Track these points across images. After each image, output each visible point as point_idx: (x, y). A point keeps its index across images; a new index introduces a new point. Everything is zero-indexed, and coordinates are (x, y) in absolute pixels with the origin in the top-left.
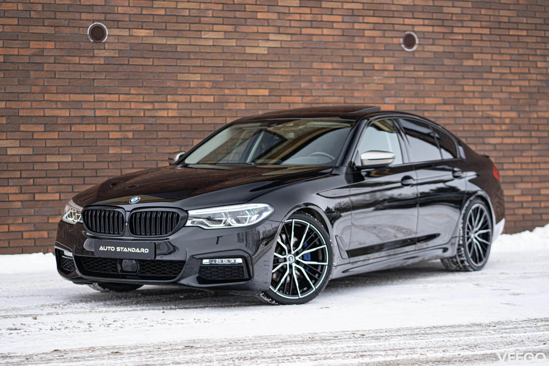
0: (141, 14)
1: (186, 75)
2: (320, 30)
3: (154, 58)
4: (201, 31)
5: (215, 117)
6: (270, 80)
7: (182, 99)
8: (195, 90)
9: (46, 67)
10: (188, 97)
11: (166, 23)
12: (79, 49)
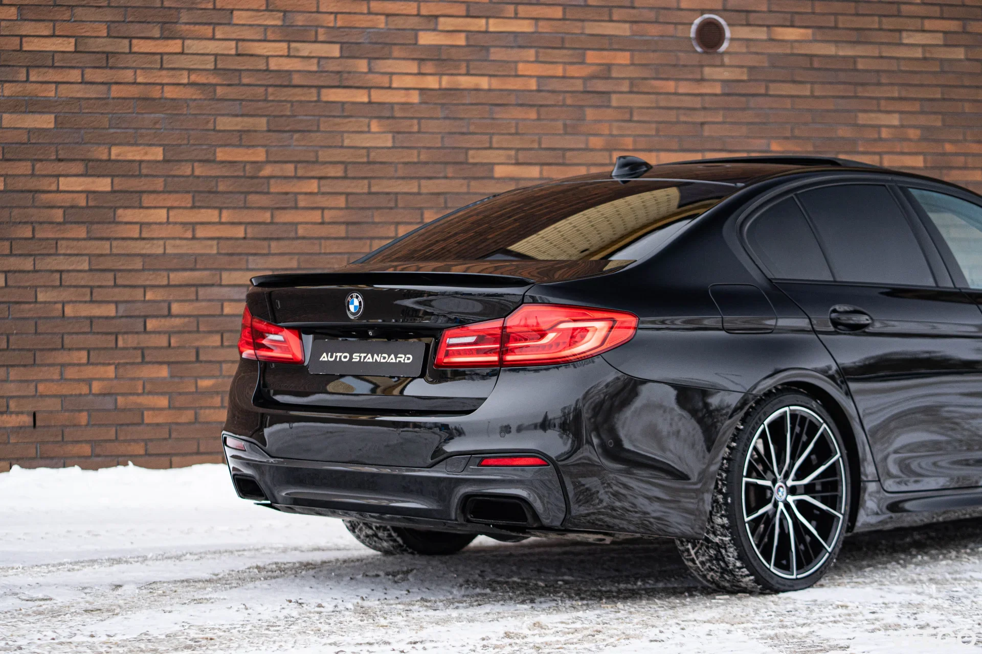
1: (873, 115)
3: (813, 83)
4: (900, 31)
8: (889, 143)
9: (615, 100)
11: (836, 14)
12: (675, 66)
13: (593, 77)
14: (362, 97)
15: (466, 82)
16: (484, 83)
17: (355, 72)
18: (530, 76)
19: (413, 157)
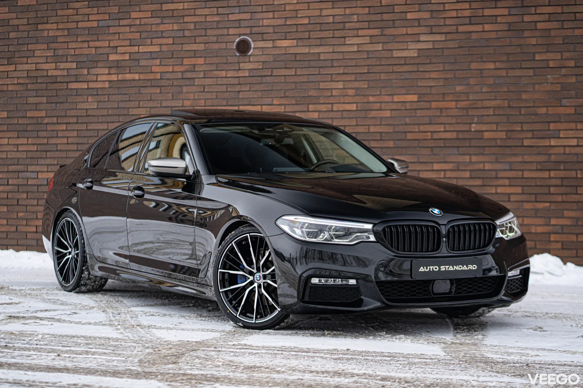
0: (285, 25)
1: (328, 83)
2: (481, 26)
3: (296, 68)
4: (345, 37)
5: (357, 125)
6: (420, 84)
7: (323, 108)
8: (337, 98)
9: (196, 82)
10: (330, 106)
11: (309, 31)
12: (226, 63)
13: (186, 71)
14: (85, 86)
15: (128, 76)
16: (137, 77)
17: (82, 75)
18: (157, 72)
19: (105, 112)
